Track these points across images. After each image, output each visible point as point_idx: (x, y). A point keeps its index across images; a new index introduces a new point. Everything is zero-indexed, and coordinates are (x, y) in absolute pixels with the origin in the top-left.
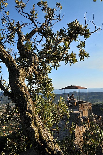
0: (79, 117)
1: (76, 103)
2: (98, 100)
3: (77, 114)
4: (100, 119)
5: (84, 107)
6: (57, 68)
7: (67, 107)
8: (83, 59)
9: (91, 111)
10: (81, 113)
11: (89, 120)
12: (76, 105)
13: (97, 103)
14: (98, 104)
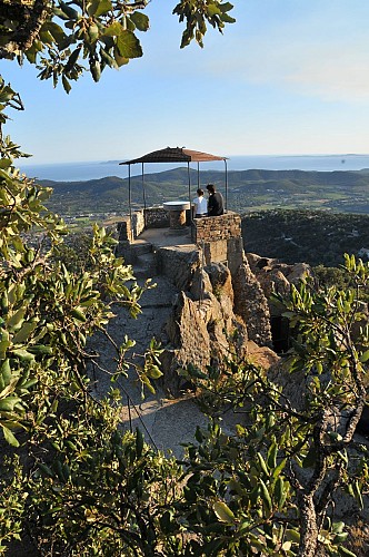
0: (194, 267)
1: (184, 214)
2: (265, 198)
3: (190, 254)
4: (267, 268)
5: (212, 229)
6: (71, 82)
7: (127, 270)
8: (199, 38)
9: (238, 242)
10: (201, 252)
11: (230, 277)
12: (184, 221)
13: (260, 209)
14: (262, 213)
